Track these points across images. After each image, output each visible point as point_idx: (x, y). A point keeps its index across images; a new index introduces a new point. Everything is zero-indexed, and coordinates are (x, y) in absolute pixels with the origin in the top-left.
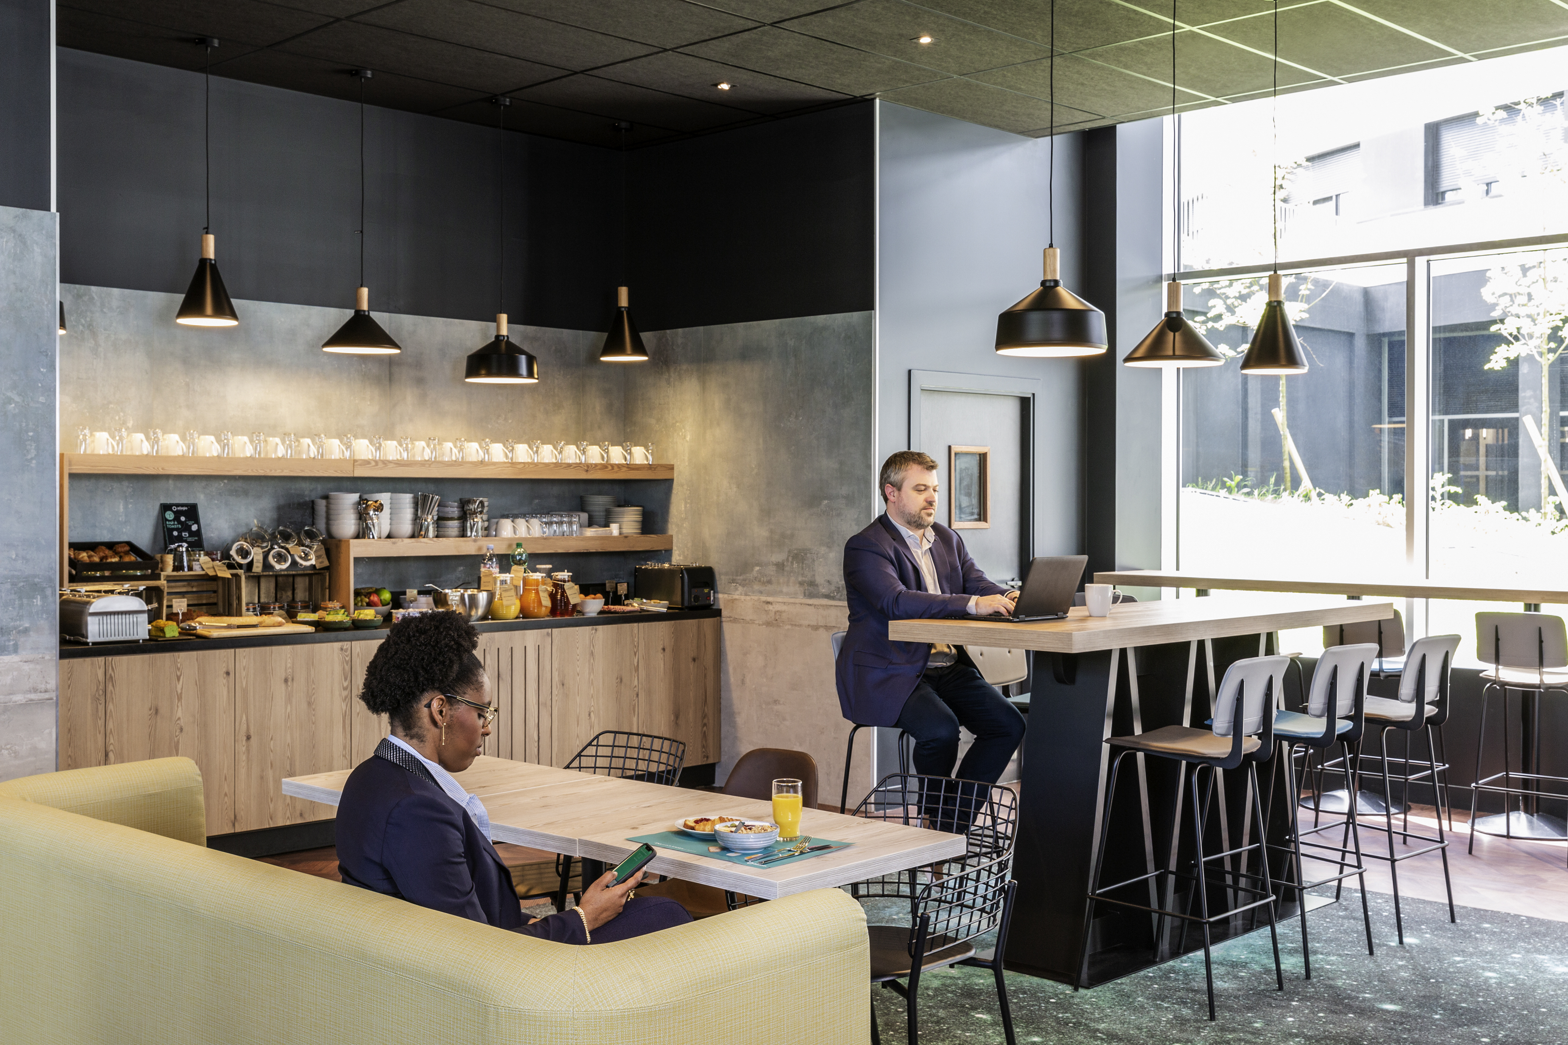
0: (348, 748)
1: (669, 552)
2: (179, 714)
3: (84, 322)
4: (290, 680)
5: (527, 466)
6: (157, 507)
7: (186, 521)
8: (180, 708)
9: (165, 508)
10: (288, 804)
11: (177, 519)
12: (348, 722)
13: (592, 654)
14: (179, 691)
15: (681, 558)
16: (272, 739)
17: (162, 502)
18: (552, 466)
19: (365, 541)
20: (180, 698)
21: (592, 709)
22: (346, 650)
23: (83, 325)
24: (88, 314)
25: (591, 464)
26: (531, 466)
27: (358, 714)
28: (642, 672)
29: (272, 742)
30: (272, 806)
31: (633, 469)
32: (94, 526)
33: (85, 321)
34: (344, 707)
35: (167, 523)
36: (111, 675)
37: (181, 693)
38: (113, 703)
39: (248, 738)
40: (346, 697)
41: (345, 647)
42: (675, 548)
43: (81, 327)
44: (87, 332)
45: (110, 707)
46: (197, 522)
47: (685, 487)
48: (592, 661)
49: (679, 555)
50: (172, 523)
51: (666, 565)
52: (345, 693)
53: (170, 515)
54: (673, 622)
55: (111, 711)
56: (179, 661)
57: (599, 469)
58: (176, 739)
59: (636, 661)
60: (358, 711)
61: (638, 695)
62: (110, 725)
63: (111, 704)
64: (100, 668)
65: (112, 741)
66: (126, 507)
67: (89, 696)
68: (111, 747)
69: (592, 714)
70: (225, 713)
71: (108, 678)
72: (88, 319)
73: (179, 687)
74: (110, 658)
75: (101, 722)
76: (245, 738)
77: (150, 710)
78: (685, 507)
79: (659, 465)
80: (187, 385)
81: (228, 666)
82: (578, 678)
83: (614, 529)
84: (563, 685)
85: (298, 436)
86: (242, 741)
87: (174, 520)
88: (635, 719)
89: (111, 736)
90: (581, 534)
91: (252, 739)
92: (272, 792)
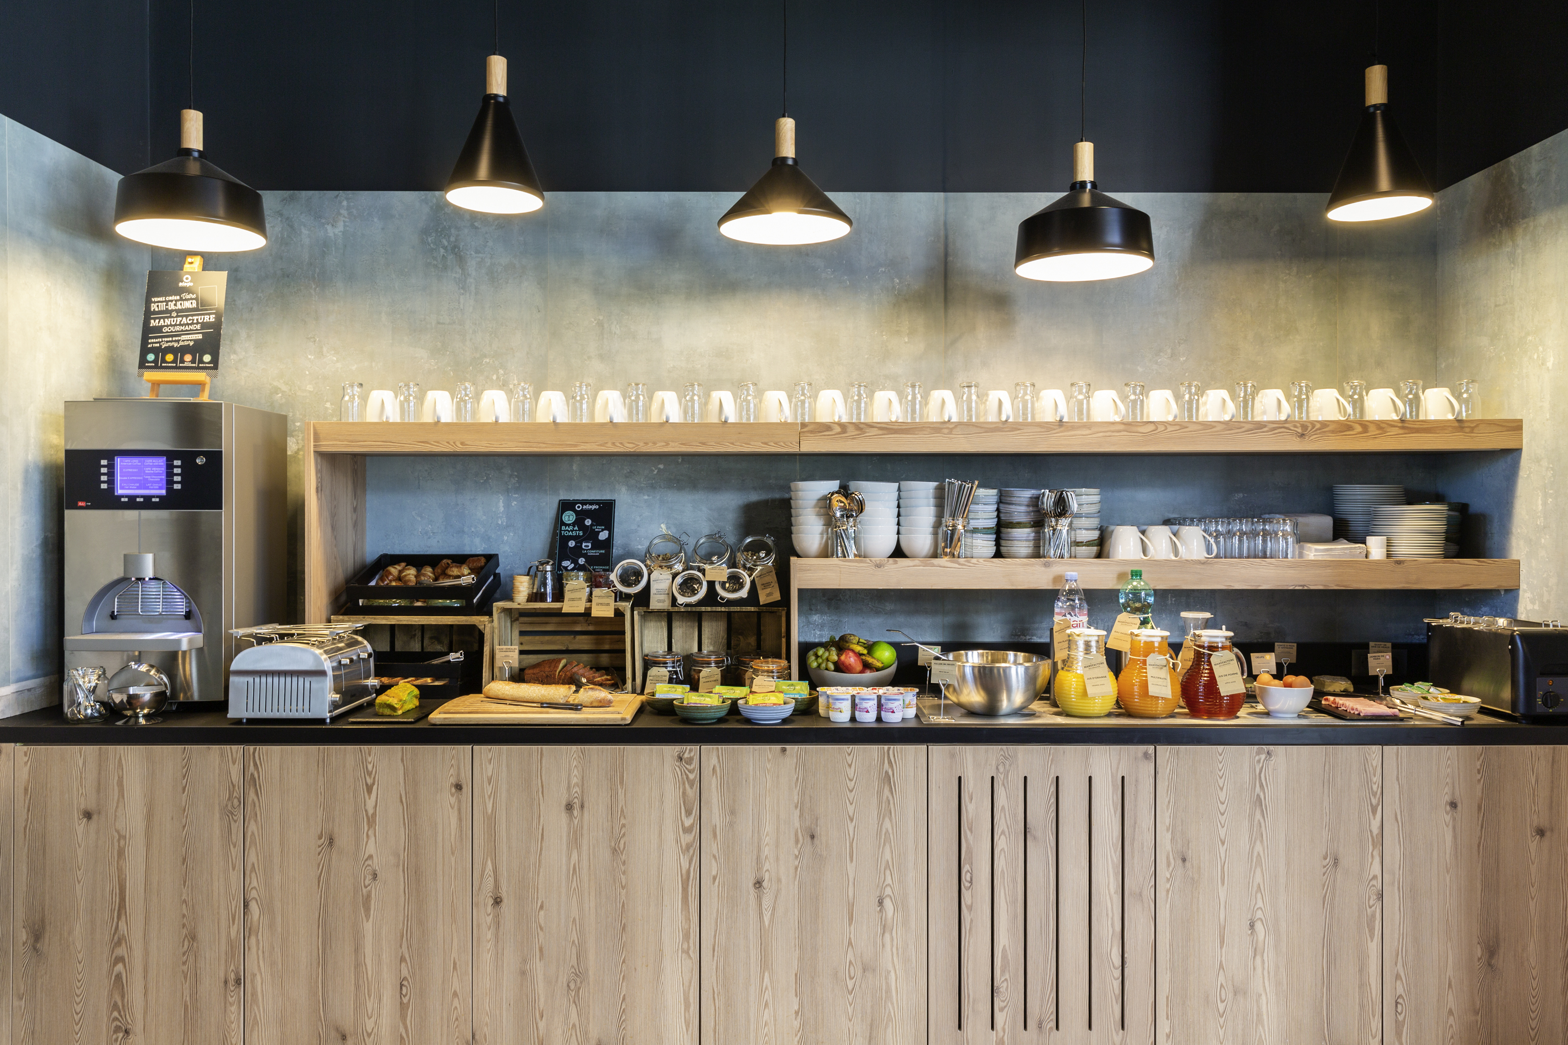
0: (694, 937)
1: (1512, 593)
2: (371, 849)
3: (446, 243)
4: (577, 806)
5: (1161, 428)
6: (555, 505)
7: (592, 525)
8: (372, 839)
9: (566, 506)
10: (574, 1025)
11: (579, 522)
12: (693, 890)
13: (1258, 803)
14: (371, 812)
15: (1536, 607)
16: (542, 907)
17: (562, 498)
18: (1219, 427)
19: (833, 561)
20: (371, 821)
21: (1259, 914)
22: (690, 761)
23: (445, 248)
24: (453, 231)
25: (1313, 423)
26: (1170, 429)
27: (714, 878)
28: (1393, 850)
29: (542, 913)
30: (542, 1025)
31: (1418, 431)
32: (461, 532)
33: (449, 241)
34: (685, 865)
35: (563, 528)
36: (252, 775)
37: (374, 814)
38: (256, 821)
39: (497, 901)
40: (688, 847)
41: (686, 755)
42: (1523, 586)
43: (442, 251)
44: (451, 257)
45: (252, 827)
46: (609, 527)
47: (1545, 463)
48: (1258, 816)
49: (1533, 602)
50: (571, 528)
51: (1502, 622)
52: (687, 839)
53: (569, 517)
54: (1479, 748)
55: (253, 833)
56: (370, 759)
57: (1333, 432)
58: (364, 890)
59: (1375, 824)
60: (714, 873)
61: (1381, 896)
62: (252, 858)
63: (252, 822)
64: (234, 763)
65: (255, 883)
66: (507, 506)
67: (217, 808)
68: (254, 894)
69: (1259, 926)
70: (453, 853)
71: (251, 781)
72: (452, 239)
73: (370, 803)
74: (252, 748)
75: (236, 852)
76: (491, 901)
77: (320, 838)
78: (1545, 504)
79: (1482, 421)
80: (600, 324)
81: (458, 775)
82: (1222, 850)
83: (1376, 546)
84: (1184, 860)
85: (708, 388)
86: (485, 905)
87: (574, 524)
88: (1373, 947)
89: (253, 875)
90: (1301, 555)
91: (504, 904)
92: (542, 1000)
